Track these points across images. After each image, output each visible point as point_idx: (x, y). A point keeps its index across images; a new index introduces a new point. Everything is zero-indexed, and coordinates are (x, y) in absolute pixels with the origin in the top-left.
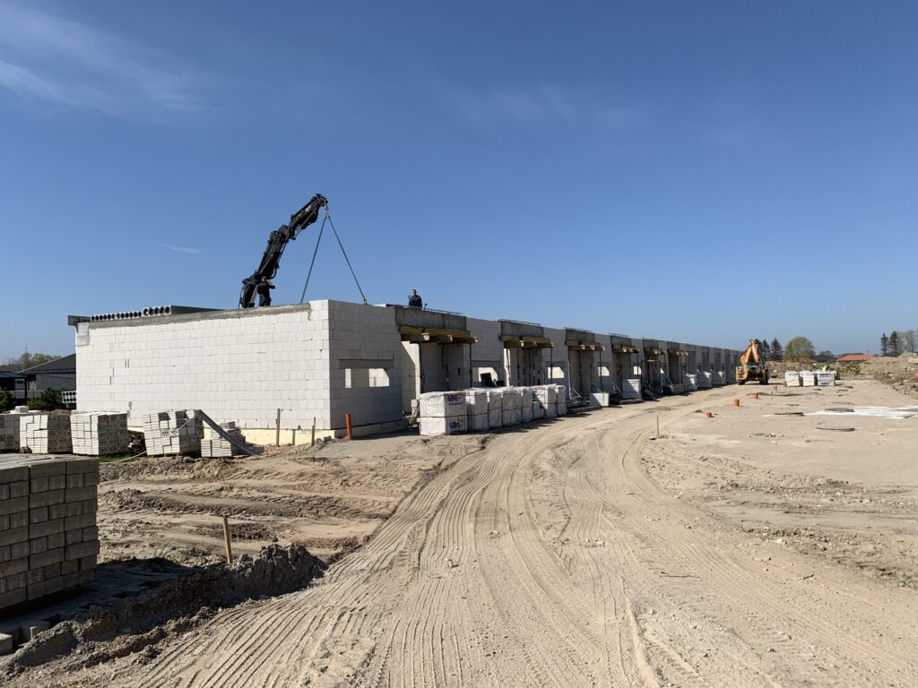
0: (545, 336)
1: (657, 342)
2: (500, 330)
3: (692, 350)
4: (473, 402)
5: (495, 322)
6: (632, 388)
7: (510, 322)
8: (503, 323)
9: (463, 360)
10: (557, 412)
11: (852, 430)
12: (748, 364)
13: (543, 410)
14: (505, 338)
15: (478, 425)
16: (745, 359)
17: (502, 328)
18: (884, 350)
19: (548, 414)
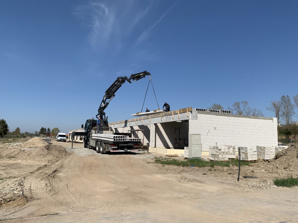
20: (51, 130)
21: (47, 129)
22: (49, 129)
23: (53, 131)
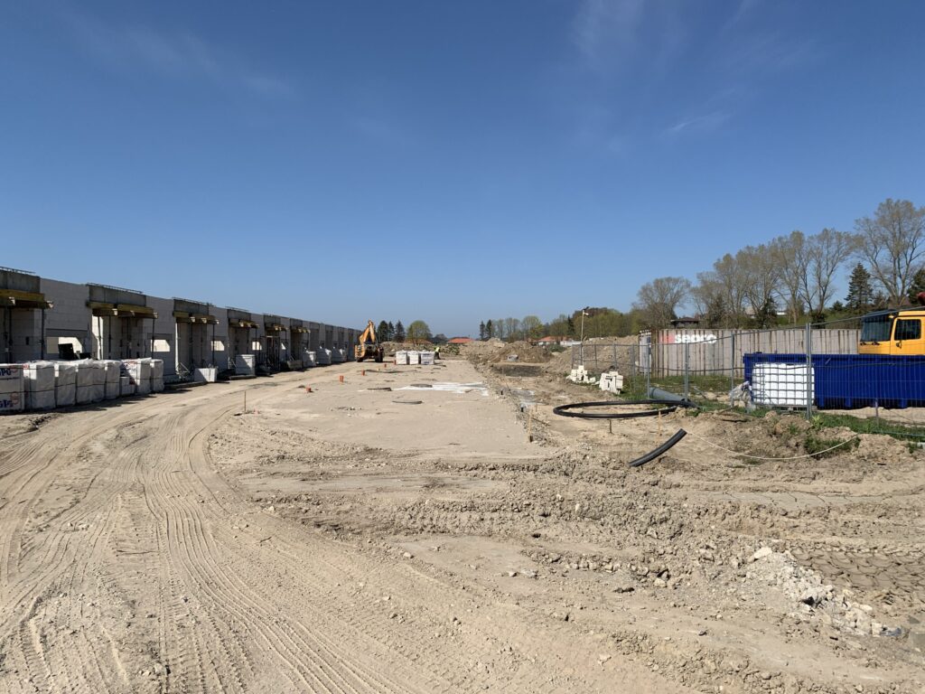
0: (148, 305)
1: (279, 318)
2: (88, 295)
3: (316, 328)
4: (34, 376)
5: (82, 285)
6: (245, 363)
7: (102, 287)
8: (92, 288)
9: (33, 328)
10: (151, 388)
11: (420, 402)
12: (366, 343)
13: (133, 386)
14: (94, 305)
15: (39, 404)
16: (363, 339)
17: (91, 293)
18: (482, 335)
19: (140, 390)
20: (406, 326)
21: (394, 325)
22: (399, 325)
23: (411, 329)
